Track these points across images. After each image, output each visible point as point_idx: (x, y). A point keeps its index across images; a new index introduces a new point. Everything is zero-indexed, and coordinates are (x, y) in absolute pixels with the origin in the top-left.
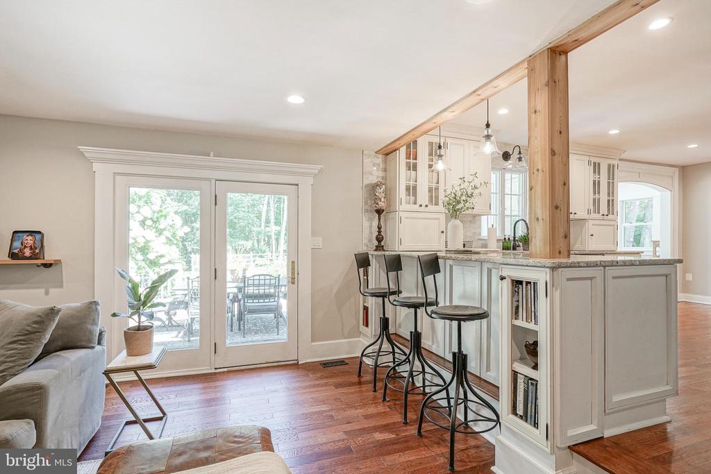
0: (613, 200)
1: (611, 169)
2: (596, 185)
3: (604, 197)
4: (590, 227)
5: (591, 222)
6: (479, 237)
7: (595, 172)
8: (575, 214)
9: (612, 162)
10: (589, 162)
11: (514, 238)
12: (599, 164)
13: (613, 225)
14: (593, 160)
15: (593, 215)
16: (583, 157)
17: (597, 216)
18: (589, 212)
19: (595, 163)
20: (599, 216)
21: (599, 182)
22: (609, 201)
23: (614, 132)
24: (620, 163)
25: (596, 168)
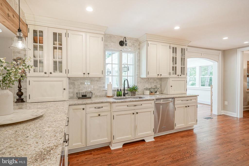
0: (184, 67)
1: (183, 50)
2: (174, 60)
3: (179, 66)
4: (171, 82)
5: (171, 79)
6: (104, 89)
7: (173, 52)
8: (161, 75)
9: (183, 47)
10: (170, 47)
11: (124, 89)
12: (176, 48)
13: (185, 81)
14: (172, 46)
15: (172, 76)
16: (166, 44)
17: (175, 76)
18: (170, 74)
19: (173, 48)
20: (176, 76)
21: (176, 58)
22: (182, 68)
23: (177, 28)
24: (188, 48)
25: (174, 50)
